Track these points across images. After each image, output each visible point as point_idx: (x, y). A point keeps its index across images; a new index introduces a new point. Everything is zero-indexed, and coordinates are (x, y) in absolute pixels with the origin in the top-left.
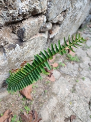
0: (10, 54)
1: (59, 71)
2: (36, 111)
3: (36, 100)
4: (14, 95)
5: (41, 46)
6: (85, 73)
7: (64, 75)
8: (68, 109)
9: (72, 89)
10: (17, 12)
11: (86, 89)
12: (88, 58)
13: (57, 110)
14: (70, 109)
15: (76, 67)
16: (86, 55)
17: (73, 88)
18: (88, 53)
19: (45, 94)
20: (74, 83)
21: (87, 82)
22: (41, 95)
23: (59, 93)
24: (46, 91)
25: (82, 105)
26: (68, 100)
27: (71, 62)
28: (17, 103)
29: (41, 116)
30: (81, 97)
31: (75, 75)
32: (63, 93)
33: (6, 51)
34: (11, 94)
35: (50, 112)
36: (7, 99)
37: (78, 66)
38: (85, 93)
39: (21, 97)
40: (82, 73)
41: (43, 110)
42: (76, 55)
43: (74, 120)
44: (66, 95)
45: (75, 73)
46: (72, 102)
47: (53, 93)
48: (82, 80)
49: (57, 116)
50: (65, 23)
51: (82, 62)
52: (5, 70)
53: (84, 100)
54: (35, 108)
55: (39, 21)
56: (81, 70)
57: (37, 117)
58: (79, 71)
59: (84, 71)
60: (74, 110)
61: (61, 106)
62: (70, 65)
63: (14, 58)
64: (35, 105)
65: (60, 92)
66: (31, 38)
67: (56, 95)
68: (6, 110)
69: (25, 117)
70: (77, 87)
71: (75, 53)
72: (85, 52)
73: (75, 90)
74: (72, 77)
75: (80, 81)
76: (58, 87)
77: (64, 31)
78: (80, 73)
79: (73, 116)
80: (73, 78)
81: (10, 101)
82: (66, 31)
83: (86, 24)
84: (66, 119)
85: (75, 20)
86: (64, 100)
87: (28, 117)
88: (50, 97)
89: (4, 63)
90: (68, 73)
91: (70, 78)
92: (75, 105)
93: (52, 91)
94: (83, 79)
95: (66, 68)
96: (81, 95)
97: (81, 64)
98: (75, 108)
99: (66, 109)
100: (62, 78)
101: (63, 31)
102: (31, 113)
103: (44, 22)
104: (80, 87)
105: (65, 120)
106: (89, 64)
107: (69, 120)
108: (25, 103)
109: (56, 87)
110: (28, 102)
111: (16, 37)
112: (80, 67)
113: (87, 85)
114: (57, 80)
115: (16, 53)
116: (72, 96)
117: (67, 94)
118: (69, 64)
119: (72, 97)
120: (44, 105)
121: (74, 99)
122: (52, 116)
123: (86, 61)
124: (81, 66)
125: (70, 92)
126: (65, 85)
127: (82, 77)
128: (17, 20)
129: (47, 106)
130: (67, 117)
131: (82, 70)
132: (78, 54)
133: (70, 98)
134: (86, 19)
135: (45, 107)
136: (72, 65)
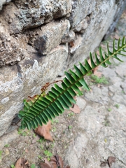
0: (26, 73)
1: (83, 98)
2: (60, 155)
3: (58, 141)
4: (26, 137)
5: (61, 63)
6: (118, 98)
7: (91, 103)
8: (103, 149)
9: (104, 121)
10: (40, 12)
11: (122, 119)
12: (119, 79)
13: (89, 151)
14: (106, 149)
15: (104, 92)
16: (116, 75)
17: (105, 119)
18: (117, 72)
19: (69, 131)
20: (106, 113)
21: (122, 110)
22: (64, 133)
23: (89, 129)
24: (70, 127)
25: (120, 141)
26: (101, 136)
27: (97, 86)
28: (32, 147)
29: (67, 162)
30: (118, 131)
31: (105, 102)
32: (94, 128)
33: (22, 70)
34: (22, 135)
35: (79, 156)
36: (17, 143)
37: (107, 90)
38: (123, 125)
39: (37, 138)
40: (114, 98)
41: (70, 153)
42: (103, 75)
43: (113, 163)
44: (98, 131)
45: (106, 99)
46: (107, 138)
47: (80, 129)
48: (115, 108)
49: (90, 160)
50: (88, 32)
51: (112, 84)
52: (18, 99)
53: (122, 134)
54: (59, 151)
55: (63, 27)
56: (112, 95)
57: (63, 164)
58: (110, 97)
59: (116, 95)
60: (112, 150)
61: (93, 146)
62: (97, 89)
63: (31, 80)
64: (58, 148)
65: (89, 126)
66: (52, 52)
67: (84, 131)
68: (18, 159)
69: (47, 166)
70: (111, 118)
71: (101, 73)
72: (113, 71)
73: (108, 122)
74: (102, 105)
75: (113, 109)
76: (86, 120)
77: (87, 43)
78: (111, 100)
79: (112, 158)
80: (103, 107)
81: (21, 145)
82: (89, 43)
83: (110, 34)
84: (103, 164)
85: (100, 28)
86: (96, 137)
87: (50, 166)
88: (76, 134)
89: (18, 87)
90: (96, 100)
91: (99, 106)
92: (112, 142)
93: (79, 127)
94: (117, 107)
95: (92, 93)
96: (117, 128)
97: (111, 87)
98: (113, 147)
99: (101, 150)
100: (89, 107)
101: (85, 44)
102: (54, 159)
103: (67, 29)
104: (115, 117)
105: (101, 165)
106: (121, 86)
107: (107, 165)
108: (43, 146)
109: (83, 121)
110: (47, 144)
111: (33, 50)
112: (109, 91)
113: (123, 114)
114: (82, 110)
115: (34, 73)
116: (106, 130)
117: (99, 129)
118: (95, 88)
119: (106, 133)
120: (69, 147)
121: (109, 134)
122: (83, 161)
123: (117, 82)
124: (112, 90)
125: (102, 126)
126: (95, 116)
127: (115, 103)
128: (37, 24)
129: (74, 148)
130: (103, 160)
131: (114, 94)
132: (106, 74)
133: (104, 133)
134: (110, 28)
135: (72, 149)
136: (99, 90)
